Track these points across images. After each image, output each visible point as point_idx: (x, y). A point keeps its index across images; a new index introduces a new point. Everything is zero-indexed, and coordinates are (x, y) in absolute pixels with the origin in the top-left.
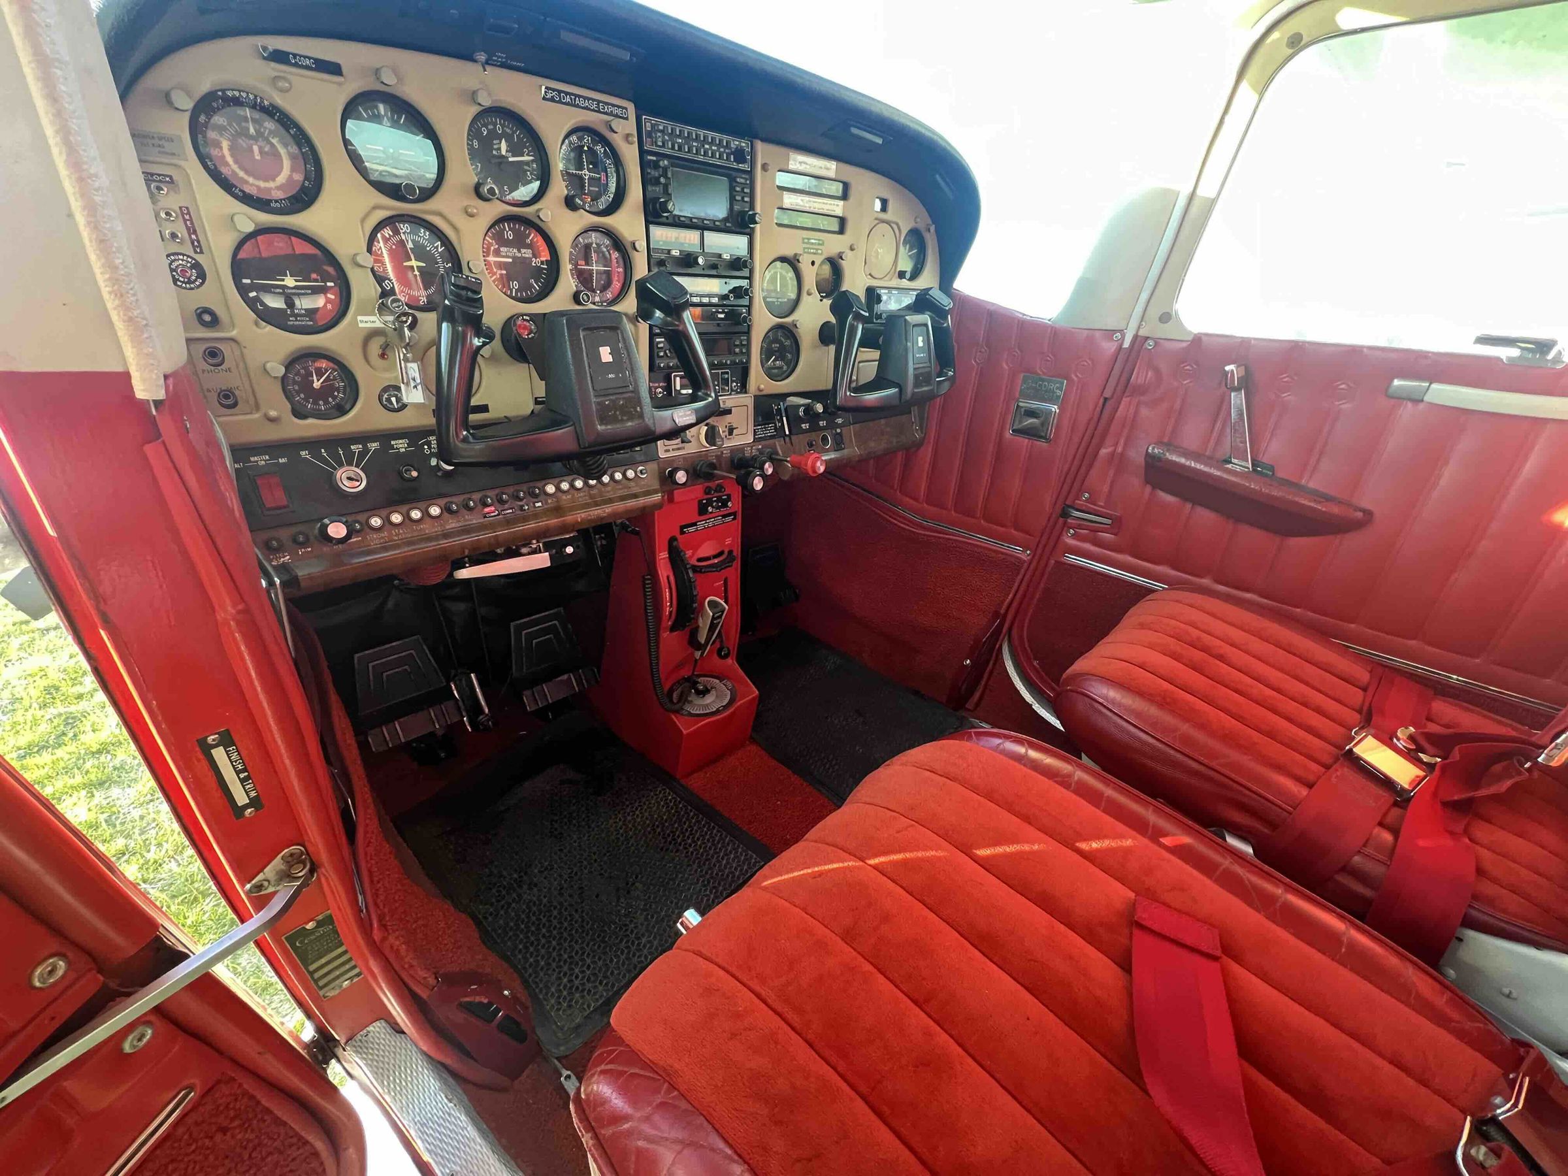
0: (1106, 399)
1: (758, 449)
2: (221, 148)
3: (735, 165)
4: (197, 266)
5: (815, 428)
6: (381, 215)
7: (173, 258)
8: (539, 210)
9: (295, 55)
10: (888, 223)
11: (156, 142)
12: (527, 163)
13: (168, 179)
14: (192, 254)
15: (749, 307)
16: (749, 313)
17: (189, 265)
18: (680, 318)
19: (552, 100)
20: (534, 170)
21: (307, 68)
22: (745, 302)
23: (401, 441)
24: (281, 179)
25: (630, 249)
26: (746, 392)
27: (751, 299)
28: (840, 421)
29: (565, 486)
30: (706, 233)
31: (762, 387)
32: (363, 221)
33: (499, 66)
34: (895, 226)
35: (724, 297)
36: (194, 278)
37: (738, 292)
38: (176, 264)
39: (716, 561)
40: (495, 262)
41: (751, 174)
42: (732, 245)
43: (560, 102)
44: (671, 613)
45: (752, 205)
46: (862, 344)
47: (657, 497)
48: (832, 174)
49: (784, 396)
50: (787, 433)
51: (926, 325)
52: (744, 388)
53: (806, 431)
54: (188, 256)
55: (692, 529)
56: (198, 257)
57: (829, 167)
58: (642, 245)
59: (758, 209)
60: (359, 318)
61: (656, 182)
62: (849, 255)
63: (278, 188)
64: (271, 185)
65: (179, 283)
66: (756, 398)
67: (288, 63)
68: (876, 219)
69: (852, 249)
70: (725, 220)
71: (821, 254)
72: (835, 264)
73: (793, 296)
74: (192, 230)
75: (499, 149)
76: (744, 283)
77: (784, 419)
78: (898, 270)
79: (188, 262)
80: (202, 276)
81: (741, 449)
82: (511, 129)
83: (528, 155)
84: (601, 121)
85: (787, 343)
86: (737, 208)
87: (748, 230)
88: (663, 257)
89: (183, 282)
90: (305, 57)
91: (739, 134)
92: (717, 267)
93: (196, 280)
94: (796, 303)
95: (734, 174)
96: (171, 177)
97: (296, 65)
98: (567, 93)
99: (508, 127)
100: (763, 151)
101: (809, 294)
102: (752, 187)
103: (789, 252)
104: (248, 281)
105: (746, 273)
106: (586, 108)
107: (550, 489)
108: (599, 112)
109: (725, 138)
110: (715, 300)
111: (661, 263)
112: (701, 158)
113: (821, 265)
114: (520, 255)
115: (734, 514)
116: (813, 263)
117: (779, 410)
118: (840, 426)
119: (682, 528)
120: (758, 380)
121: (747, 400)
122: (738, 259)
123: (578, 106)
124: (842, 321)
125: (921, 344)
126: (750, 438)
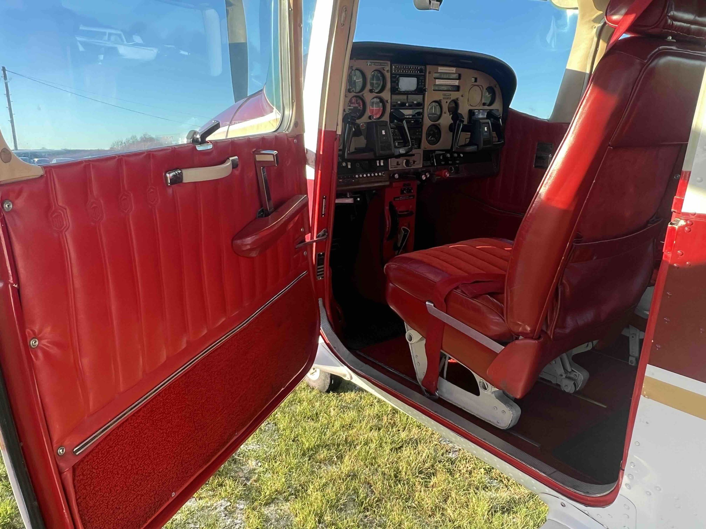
1: (424, 169)
3: (419, 74)
5: (447, 164)
8: (363, 94)
10: (478, 86)
15: (422, 119)
16: (422, 120)
18: (402, 122)
19: (370, 65)
22: (421, 117)
25: (386, 103)
26: (420, 148)
27: (423, 116)
28: (458, 162)
29: (361, 176)
30: (409, 95)
31: (426, 147)
33: (358, 59)
34: (480, 86)
35: (414, 116)
37: (419, 114)
39: (406, 213)
41: (425, 76)
42: (417, 99)
44: (388, 231)
45: (425, 86)
46: (463, 130)
47: (387, 183)
48: (454, 72)
49: (434, 151)
50: (435, 165)
51: (488, 123)
52: (419, 147)
53: (443, 165)
55: (398, 199)
57: (453, 70)
58: (389, 101)
59: (427, 86)
61: (395, 82)
62: (461, 99)
66: (424, 151)
68: (472, 85)
69: (462, 96)
70: (415, 90)
71: (450, 99)
72: (456, 102)
73: (438, 113)
75: (354, 79)
76: (421, 110)
77: (434, 159)
78: (483, 102)
81: (417, 168)
84: (381, 67)
85: (436, 131)
86: (419, 87)
87: (423, 94)
88: (395, 104)
91: (422, 65)
92: (412, 106)
94: (440, 117)
95: (419, 76)
98: (374, 62)
100: (429, 68)
101: (445, 113)
102: (425, 79)
103: (437, 99)
105: (422, 107)
106: (378, 65)
107: (357, 176)
108: (381, 65)
109: (416, 66)
110: (411, 117)
111: (394, 106)
112: (409, 73)
113: (449, 103)
115: (413, 196)
116: (447, 102)
117: (432, 156)
118: (458, 164)
119: (395, 198)
120: (425, 144)
121: (421, 151)
122: (419, 103)
123: (375, 65)
124: (455, 122)
125: (486, 130)
126: (421, 165)
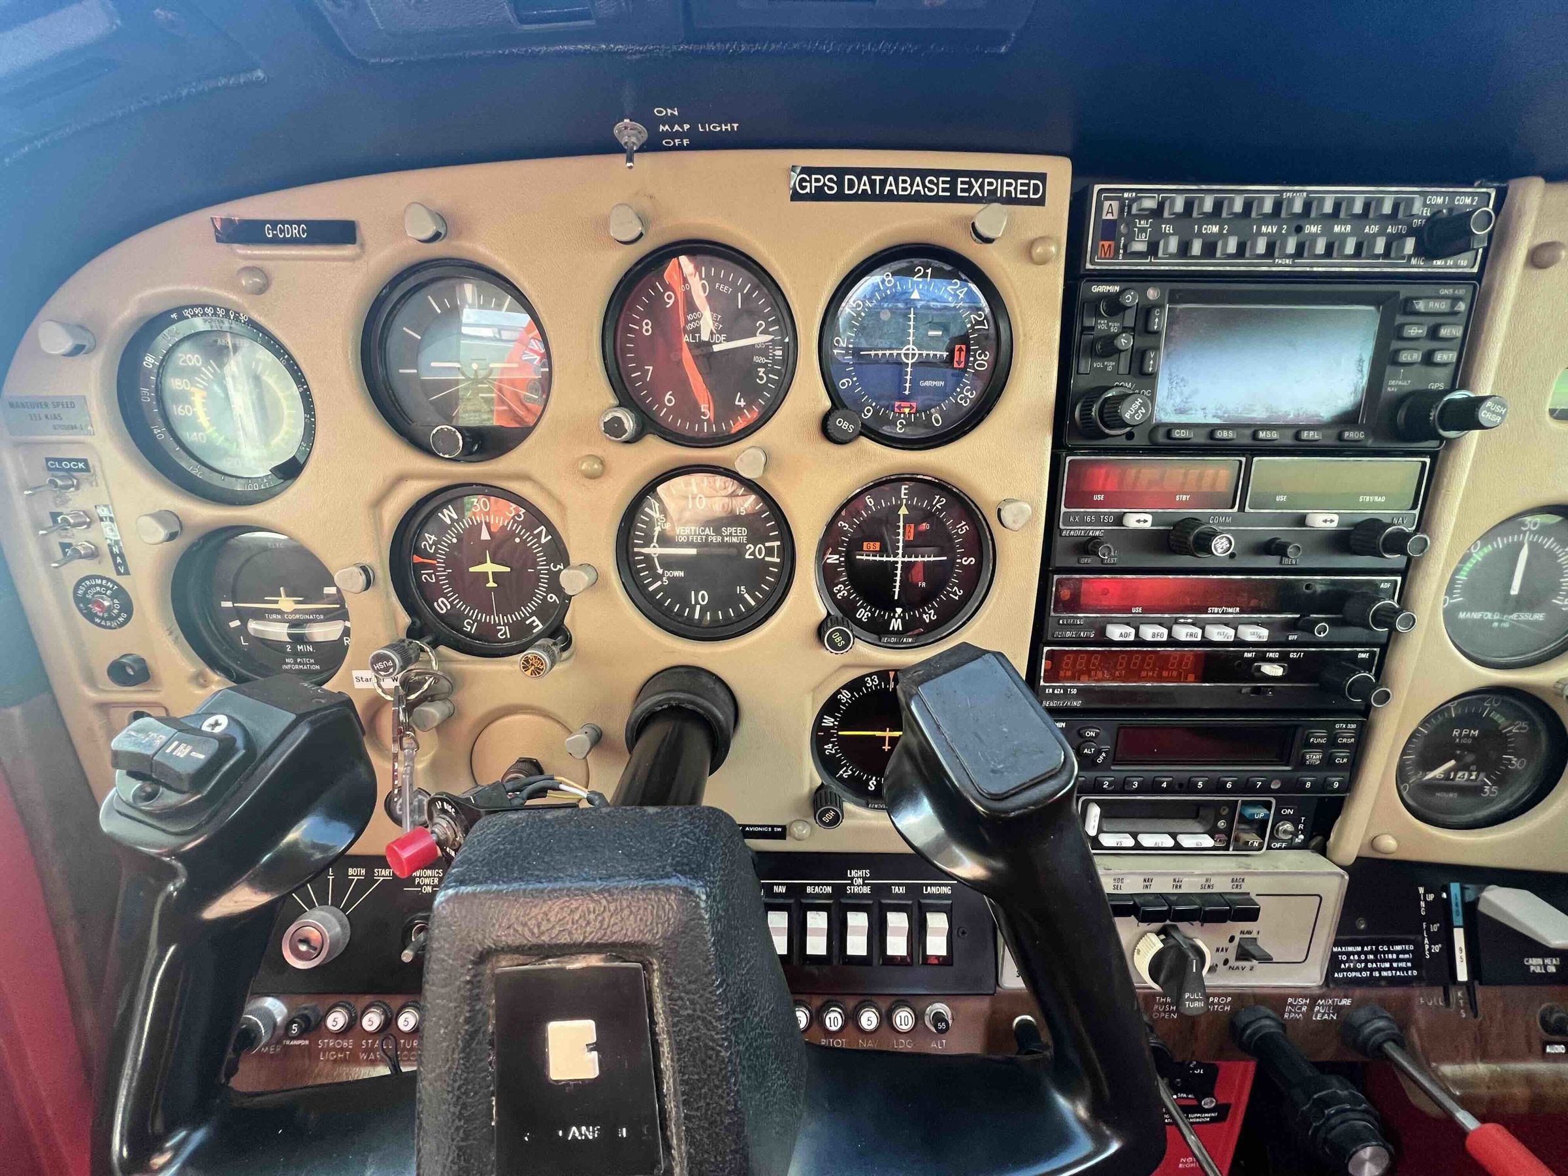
1: (1338, 1009)
2: (191, 404)
3: (1418, 266)
4: (120, 593)
6: (413, 490)
7: (88, 583)
9: (274, 224)
11: (51, 411)
12: (763, 351)
13: (81, 465)
14: (114, 576)
17: (109, 592)
19: (819, 195)
20: (775, 362)
21: (294, 241)
23: (429, 872)
26: (1323, 848)
31: (1391, 839)
32: (378, 509)
33: (689, 148)
36: (116, 611)
38: (93, 591)
40: (660, 557)
41: (1478, 281)
42: (1354, 487)
43: (840, 197)
45: (1464, 373)
50: (1462, 975)
52: (1320, 838)
54: (108, 580)
56: (122, 581)
58: (1024, 510)
59: (1485, 384)
60: (355, 673)
61: (1112, 347)
65: (97, 620)
67: (263, 241)
70: (1345, 422)
74: (113, 541)
77: (1459, 936)
79: (108, 588)
80: (127, 608)
81: (1276, 1001)
82: (733, 284)
83: (764, 332)
84: (958, 221)
86: (1396, 384)
87: (1432, 444)
89: (102, 618)
90: (291, 223)
91: (1456, 175)
92: (1284, 550)
93: (118, 615)
95: (1405, 291)
96: (85, 461)
97: (275, 241)
98: (859, 172)
99: (724, 281)
102: (1475, 319)
104: (229, 604)
105: (1392, 558)
106: (917, 198)
108: (953, 198)
109: (1392, 194)
110: (1256, 635)
111: (1089, 548)
112: (1282, 265)
120: (1380, 820)
121: (1325, 868)
122: (1373, 526)
123: (891, 197)
126: (1311, 976)
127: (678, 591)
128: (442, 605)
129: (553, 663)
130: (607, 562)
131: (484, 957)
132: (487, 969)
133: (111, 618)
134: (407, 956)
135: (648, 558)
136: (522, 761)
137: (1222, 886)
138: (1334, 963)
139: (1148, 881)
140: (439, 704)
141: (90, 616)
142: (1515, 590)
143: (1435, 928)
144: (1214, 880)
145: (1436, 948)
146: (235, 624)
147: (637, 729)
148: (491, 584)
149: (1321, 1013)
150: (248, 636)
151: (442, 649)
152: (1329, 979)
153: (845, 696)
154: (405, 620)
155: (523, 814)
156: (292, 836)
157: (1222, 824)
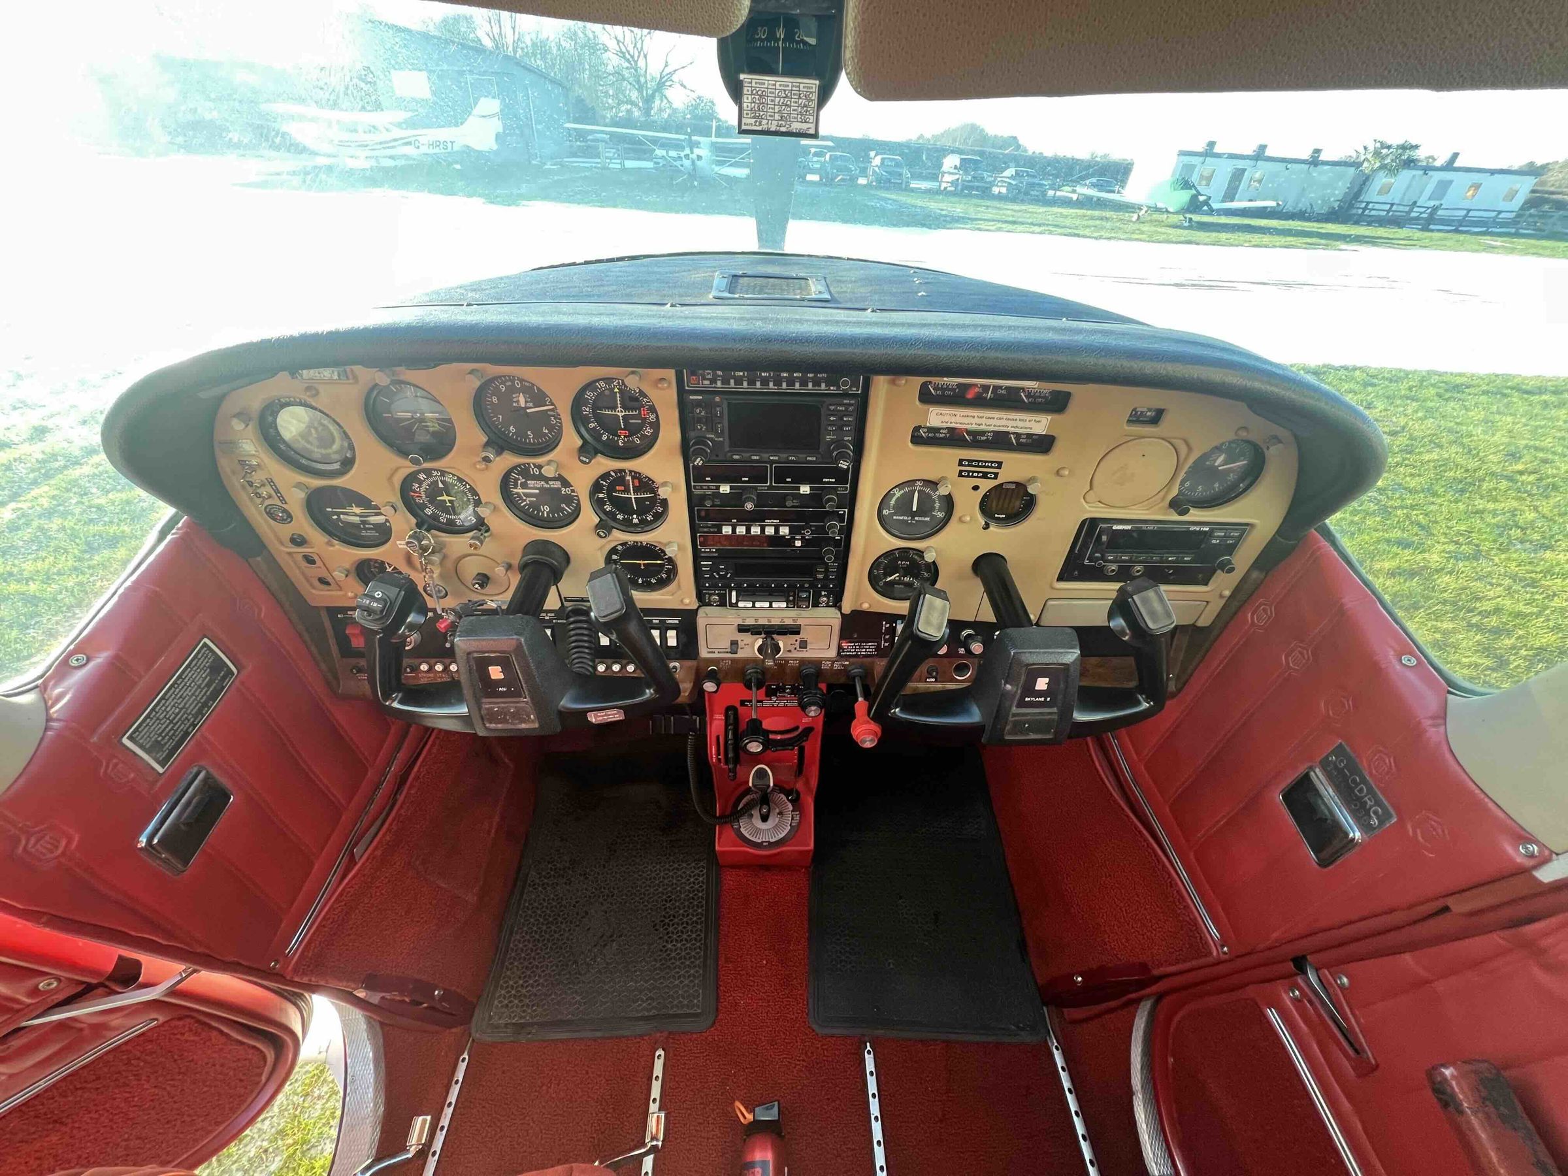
0: (1446, 909)
1: (843, 665)
4: (284, 511)
6: (404, 471)
7: (270, 507)
14: (280, 504)
17: (280, 510)
24: (336, 447)
31: (866, 606)
32: (390, 479)
36: (285, 517)
38: (273, 510)
39: (779, 737)
40: (523, 493)
52: (837, 604)
54: (278, 506)
56: (285, 506)
60: (398, 542)
63: (336, 452)
64: (329, 451)
65: (278, 521)
74: (277, 491)
75: (518, 402)
80: (290, 516)
81: (817, 663)
88: (709, 492)
89: (280, 520)
93: (287, 519)
96: (258, 463)
101: (961, 521)
104: (331, 511)
111: (706, 499)
112: (773, 389)
114: (547, 486)
117: (891, 629)
119: (743, 702)
121: (834, 615)
126: (832, 653)
127: (535, 506)
128: (428, 511)
129: (482, 544)
130: (498, 500)
131: (469, 654)
132: (471, 656)
133: (283, 520)
134: (448, 645)
135: (517, 494)
136: (479, 574)
137: (788, 622)
138: (840, 647)
139: (756, 620)
140: (437, 555)
141: (275, 520)
142: (914, 509)
143: (887, 637)
144: (785, 620)
145: (887, 644)
146: (335, 517)
147: (523, 567)
148: (448, 504)
149: (837, 666)
150: (342, 522)
151: (433, 531)
152: (839, 653)
153: (620, 548)
154: (414, 521)
155: (474, 618)
156: (409, 620)
157: (791, 598)
